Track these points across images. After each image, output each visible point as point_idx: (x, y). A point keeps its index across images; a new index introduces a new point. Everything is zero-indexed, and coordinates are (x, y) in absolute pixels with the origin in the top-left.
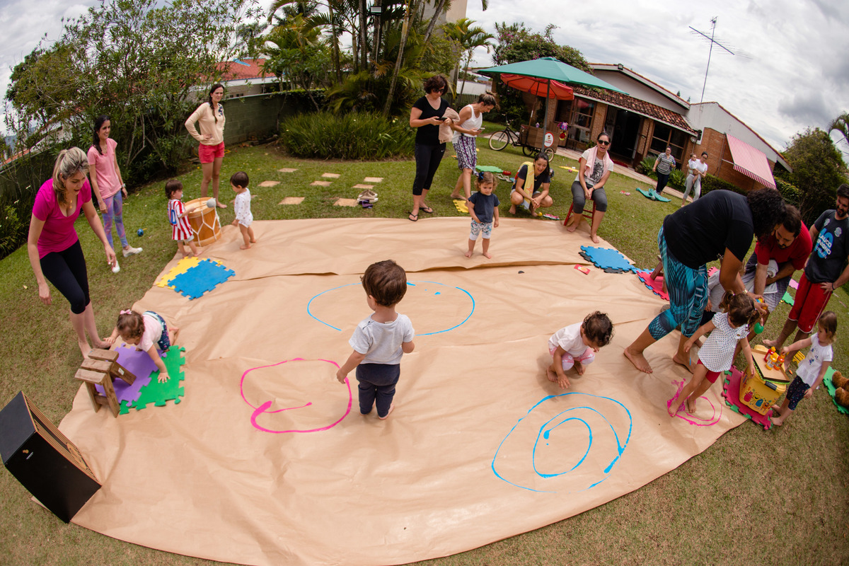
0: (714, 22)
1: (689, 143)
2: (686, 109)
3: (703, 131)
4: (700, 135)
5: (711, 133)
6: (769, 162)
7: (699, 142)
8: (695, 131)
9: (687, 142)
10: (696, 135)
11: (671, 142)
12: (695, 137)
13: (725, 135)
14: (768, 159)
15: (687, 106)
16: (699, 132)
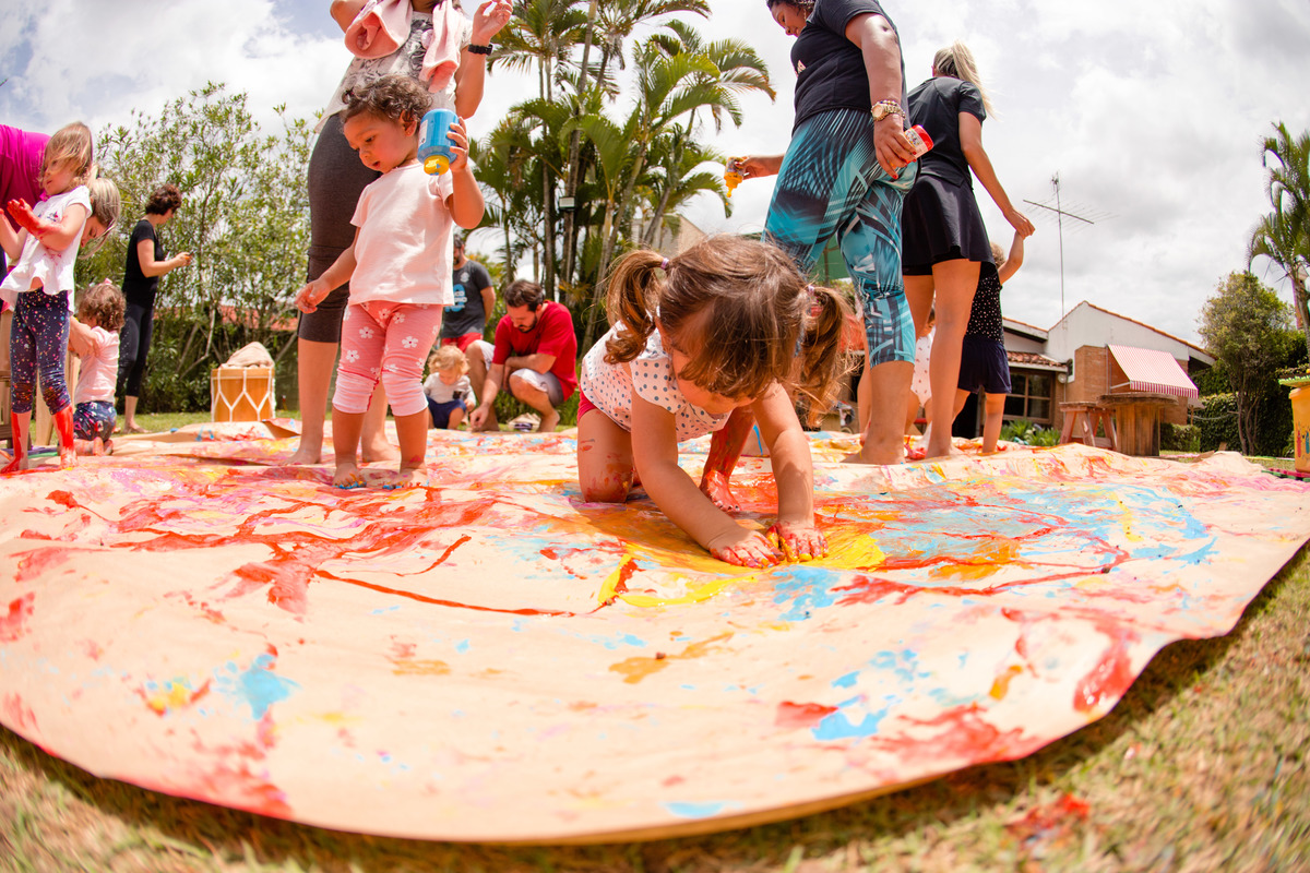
0: (1056, 182)
1: (1057, 387)
2: (1042, 341)
3: (1073, 359)
4: (1070, 368)
5: (1087, 352)
6: (1179, 362)
7: (1071, 378)
8: (1062, 365)
9: (1054, 385)
10: (1065, 369)
11: (1030, 394)
12: (1064, 373)
13: (1107, 348)
14: (1177, 361)
15: (1043, 336)
16: (1069, 364)
